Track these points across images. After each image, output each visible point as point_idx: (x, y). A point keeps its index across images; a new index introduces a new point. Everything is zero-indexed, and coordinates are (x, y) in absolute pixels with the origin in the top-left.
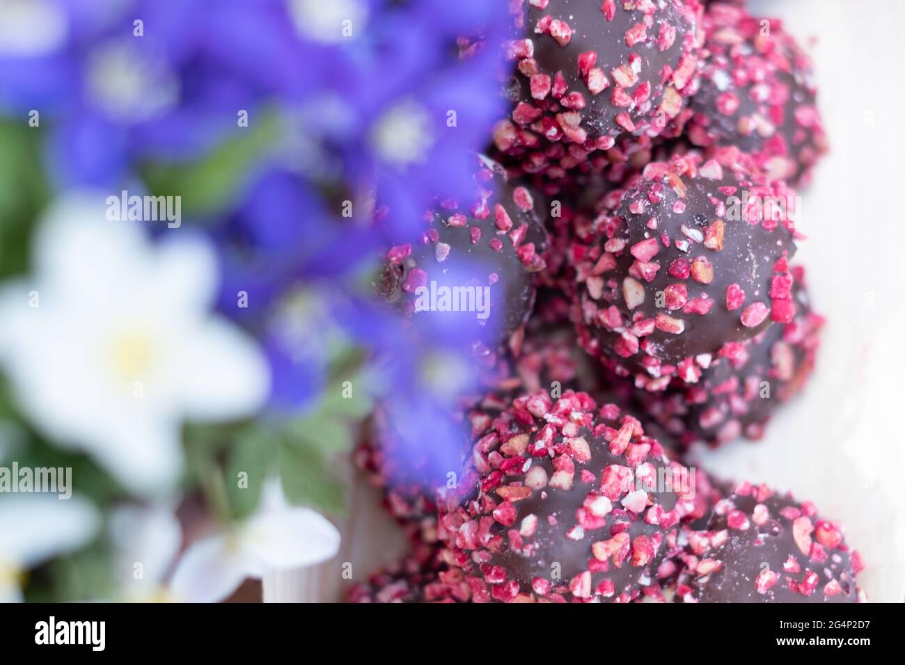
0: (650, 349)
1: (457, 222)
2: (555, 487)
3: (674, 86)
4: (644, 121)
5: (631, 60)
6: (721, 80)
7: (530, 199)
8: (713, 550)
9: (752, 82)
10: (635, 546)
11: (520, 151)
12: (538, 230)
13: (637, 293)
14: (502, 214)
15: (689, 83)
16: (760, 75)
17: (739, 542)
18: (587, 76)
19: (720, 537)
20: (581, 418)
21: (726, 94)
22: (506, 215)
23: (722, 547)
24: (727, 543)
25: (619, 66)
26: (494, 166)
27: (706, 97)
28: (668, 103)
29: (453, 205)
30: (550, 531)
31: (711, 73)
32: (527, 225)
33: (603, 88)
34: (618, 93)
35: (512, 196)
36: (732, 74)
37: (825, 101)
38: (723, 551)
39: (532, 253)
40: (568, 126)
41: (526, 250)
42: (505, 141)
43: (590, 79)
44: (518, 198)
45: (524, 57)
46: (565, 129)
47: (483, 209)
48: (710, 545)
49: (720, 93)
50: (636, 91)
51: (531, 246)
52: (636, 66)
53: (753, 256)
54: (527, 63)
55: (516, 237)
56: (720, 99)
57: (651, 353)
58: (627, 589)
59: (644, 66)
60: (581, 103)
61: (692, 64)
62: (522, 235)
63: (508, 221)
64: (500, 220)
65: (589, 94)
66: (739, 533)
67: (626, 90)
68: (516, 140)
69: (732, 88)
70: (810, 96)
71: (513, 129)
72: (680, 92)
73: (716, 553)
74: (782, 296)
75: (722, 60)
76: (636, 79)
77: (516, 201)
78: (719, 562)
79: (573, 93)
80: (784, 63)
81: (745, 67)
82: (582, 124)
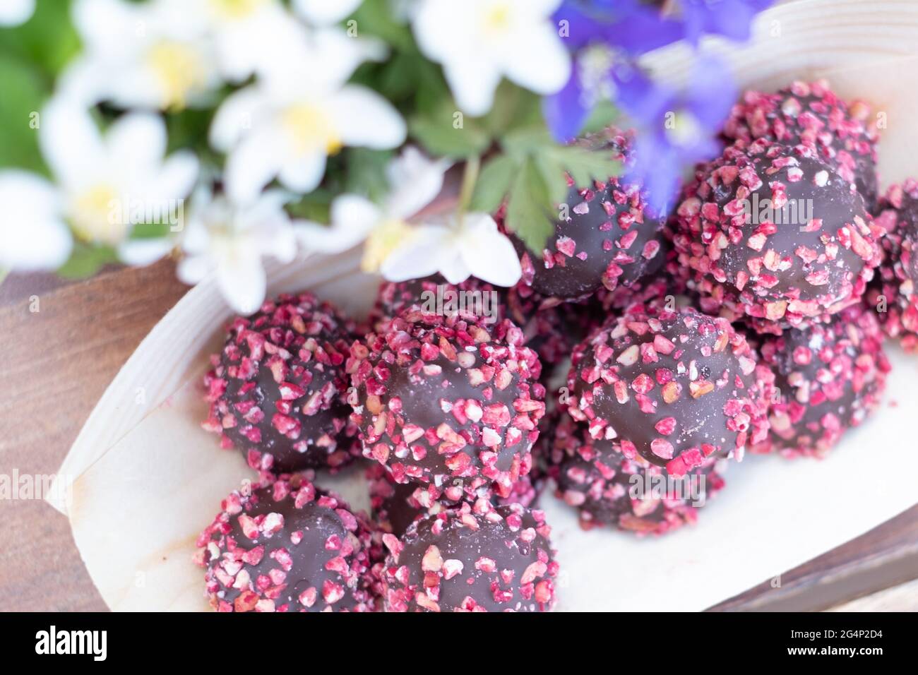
0: (597, 390)
1: (608, 209)
2: (468, 374)
3: (788, 304)
4: (752, 298)
5: (785, 259)
6: (816, 342)
7: (653, 254)
8: (483, 518)
9: (828, 366)
10: (460, 455)
11: (684, 226)
12: (635, 272)
13: (631, 358)
14: (632, 238)
15: (797, 315)
16: (837, 368)
17: (500, 531)
18: (757, 233)
19: (496, 517)
20: (524, 369)
21: (808, 350)
22: (632, 241)
23: (489, 522)
24: (494, 524)
25: (777, 252)
26: (663, 217)
27: (798, 338)
28: (774, 307)
29: (618, 199)
30: (437, 386)
31: (817, 332)
32: (634, 261)
33: (755, 248)
34: (757, 261)
35: (648, 240)
36: (824, 347)
38: (487, 524)
39: (616, 275)
40: (717, 241)
41: (615, 269)
42: (685, 210)
43: (756, 236)
44: (650, 245)
45: (748, 186)
46: (713, 242)
47: (627, 222)
48: (485, 514)
49: (807, 346)
50: (765, 273)
51: (620, 272)
52: (785, 266)
53: (702, 424)
54: (745, 190)
55: (620, 257)
56: (802, 348)
57: (594, 393)
58: (426, 470)
59: (788, 272)
60: (736, 240)
61: (810, 309)
62: (625, 261)
63: (628, 244)
64: (626, 239)
65: (744, 241)
66: (506, 527)
67: (763, 266)
68: (689, 217)
69: (816, 352)
70: (847, 421)
71: (697, 211)
72: (787, 312)
73: (483, 521)
74: (687, 461)
75: (831, 334)
76: (774, 269)
77: (647, 244)
78: (478, 526)
79: (740, 231)
80: (859, 385)
81: (836, 355)
82: (723, 251)
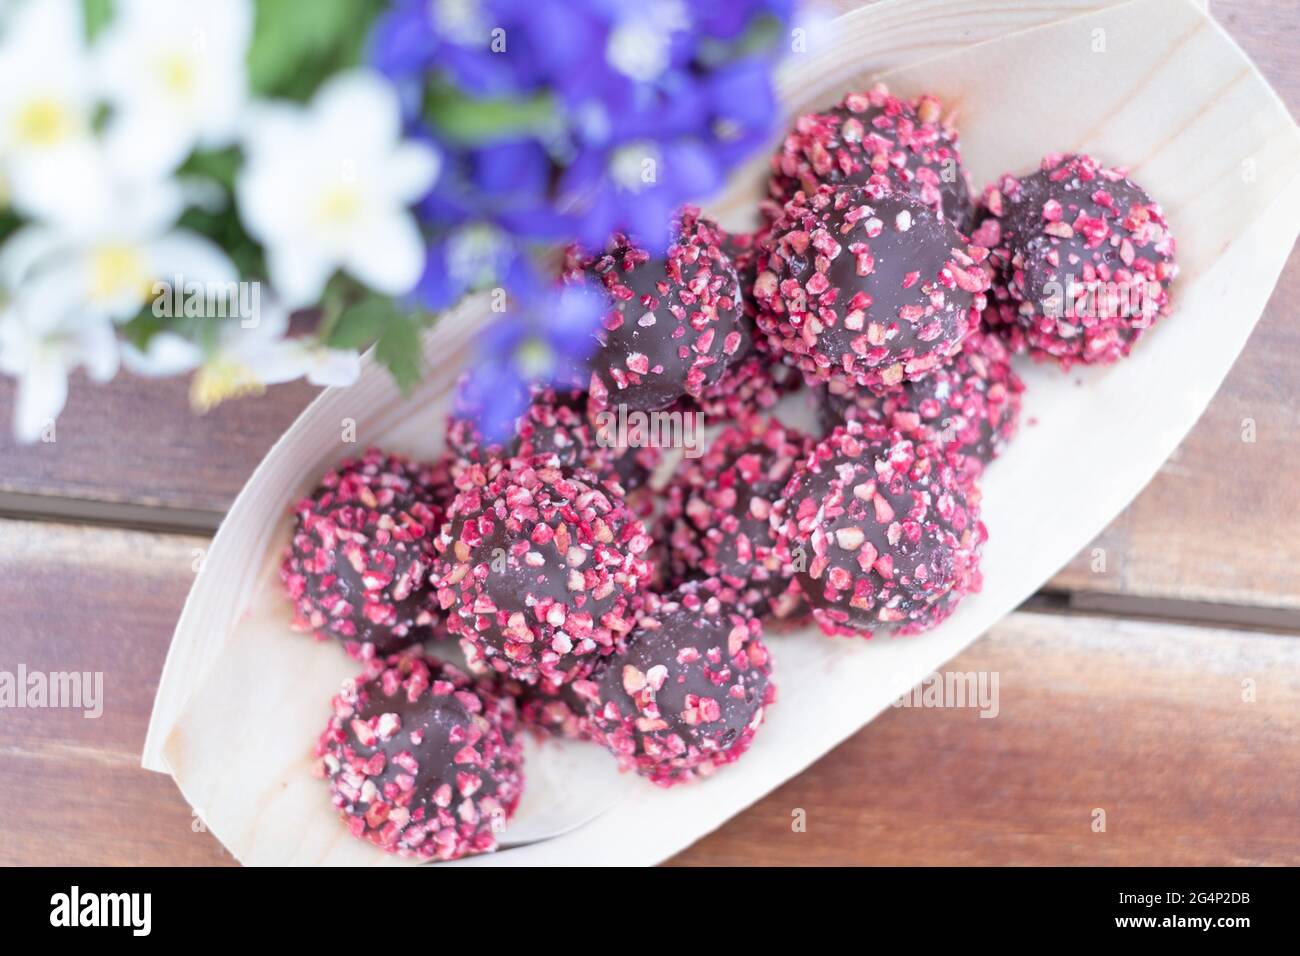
1: (677, 314)
3: (905, 366)
4: (863, 369)
5: (891, 327)
6: (942, 390)
7: (736, 348)
9: (960, 411)
11: (765, 306)
12: (719, 371)
14: (709, 339)
15: (918, 372)
16: (970, 412)
18: (852, 311)
21: (936, 402)
22: (710, 343)
25: (879, 323)
26: (739, 303)
27: (922, 390)
28: (890, 373)
31: (941, 380)
32: (716, 360)
33: (855, 328)
34: (861, 341)
35: (727, 334)
36: (952, 393)
37: (995, 469)
39: (699, 382)
40: (809, 326)
41: (697, 376)
42: (761, 291)
43: (852, 315)
44: (730, 338)
45: (825, 255)
46: (805, 327)
47: (701, 323)
49: (933, 397)
50: (873, 350)
51: (703, 377)
52: (891, 334)
54: (824, 261)
55: (700, 361)
56: (929, 401)
59: (896, 338)
60: (831, 323)
61: (931, 362)
62: (706, 364)
63: (706, 348)
64: (702, 342)
65: (840, 322)
67: (868, 343)
68: (769, 298)
69: (944, 401)
70: (989, 455)
71: (775, 289)
72: (905, 373)
75: (957, 378)
76: (882, 343)
77: (727, 339)
79: (832, 311)
80: (995, 419)
81: (966, 397)
82: (819, 336)
